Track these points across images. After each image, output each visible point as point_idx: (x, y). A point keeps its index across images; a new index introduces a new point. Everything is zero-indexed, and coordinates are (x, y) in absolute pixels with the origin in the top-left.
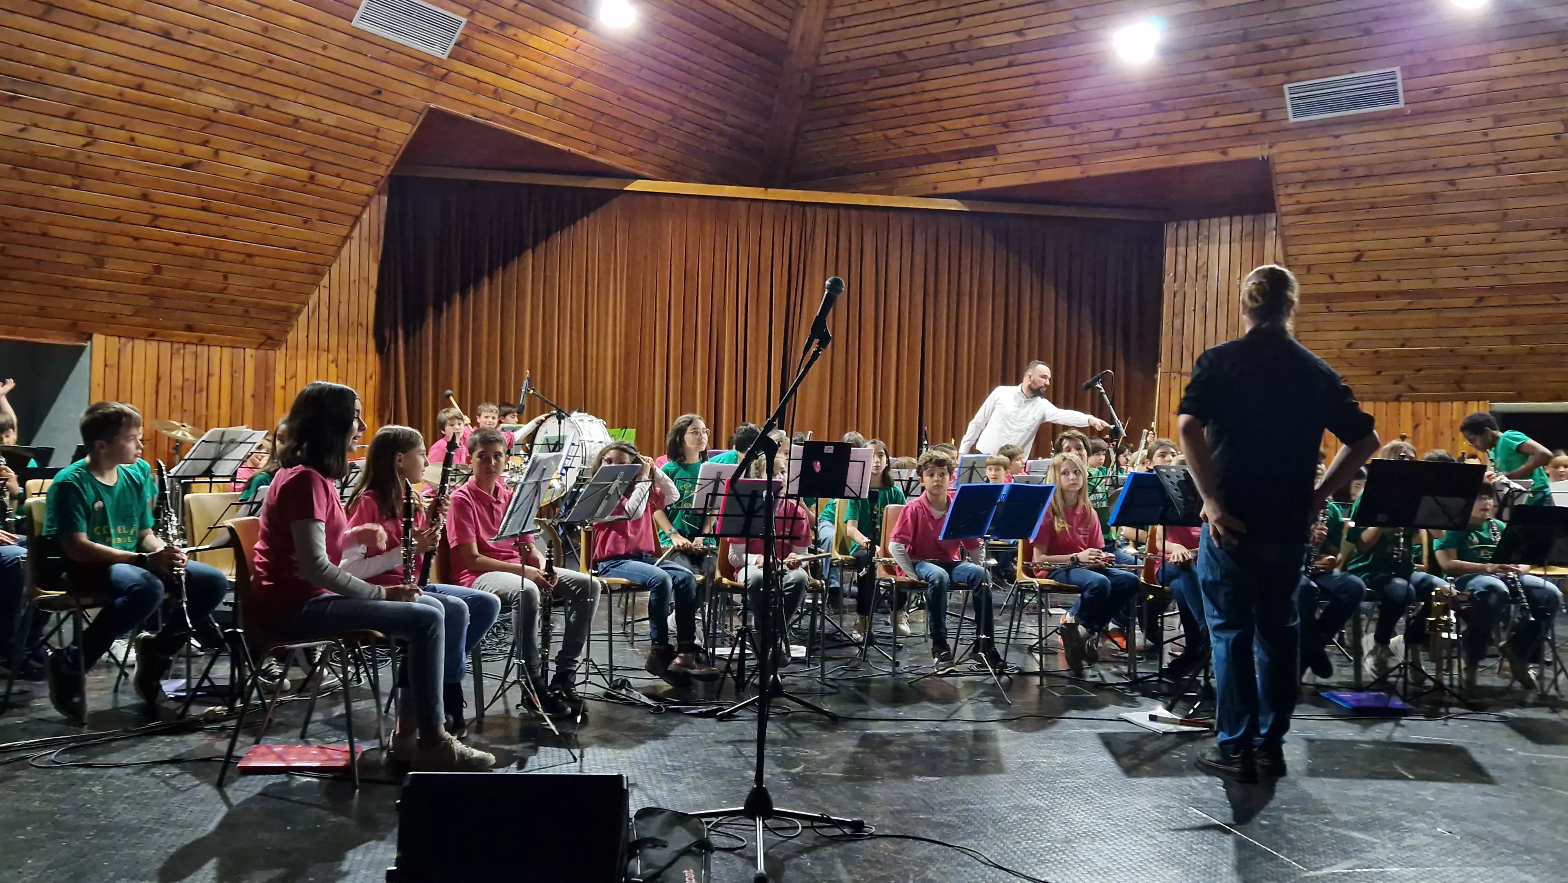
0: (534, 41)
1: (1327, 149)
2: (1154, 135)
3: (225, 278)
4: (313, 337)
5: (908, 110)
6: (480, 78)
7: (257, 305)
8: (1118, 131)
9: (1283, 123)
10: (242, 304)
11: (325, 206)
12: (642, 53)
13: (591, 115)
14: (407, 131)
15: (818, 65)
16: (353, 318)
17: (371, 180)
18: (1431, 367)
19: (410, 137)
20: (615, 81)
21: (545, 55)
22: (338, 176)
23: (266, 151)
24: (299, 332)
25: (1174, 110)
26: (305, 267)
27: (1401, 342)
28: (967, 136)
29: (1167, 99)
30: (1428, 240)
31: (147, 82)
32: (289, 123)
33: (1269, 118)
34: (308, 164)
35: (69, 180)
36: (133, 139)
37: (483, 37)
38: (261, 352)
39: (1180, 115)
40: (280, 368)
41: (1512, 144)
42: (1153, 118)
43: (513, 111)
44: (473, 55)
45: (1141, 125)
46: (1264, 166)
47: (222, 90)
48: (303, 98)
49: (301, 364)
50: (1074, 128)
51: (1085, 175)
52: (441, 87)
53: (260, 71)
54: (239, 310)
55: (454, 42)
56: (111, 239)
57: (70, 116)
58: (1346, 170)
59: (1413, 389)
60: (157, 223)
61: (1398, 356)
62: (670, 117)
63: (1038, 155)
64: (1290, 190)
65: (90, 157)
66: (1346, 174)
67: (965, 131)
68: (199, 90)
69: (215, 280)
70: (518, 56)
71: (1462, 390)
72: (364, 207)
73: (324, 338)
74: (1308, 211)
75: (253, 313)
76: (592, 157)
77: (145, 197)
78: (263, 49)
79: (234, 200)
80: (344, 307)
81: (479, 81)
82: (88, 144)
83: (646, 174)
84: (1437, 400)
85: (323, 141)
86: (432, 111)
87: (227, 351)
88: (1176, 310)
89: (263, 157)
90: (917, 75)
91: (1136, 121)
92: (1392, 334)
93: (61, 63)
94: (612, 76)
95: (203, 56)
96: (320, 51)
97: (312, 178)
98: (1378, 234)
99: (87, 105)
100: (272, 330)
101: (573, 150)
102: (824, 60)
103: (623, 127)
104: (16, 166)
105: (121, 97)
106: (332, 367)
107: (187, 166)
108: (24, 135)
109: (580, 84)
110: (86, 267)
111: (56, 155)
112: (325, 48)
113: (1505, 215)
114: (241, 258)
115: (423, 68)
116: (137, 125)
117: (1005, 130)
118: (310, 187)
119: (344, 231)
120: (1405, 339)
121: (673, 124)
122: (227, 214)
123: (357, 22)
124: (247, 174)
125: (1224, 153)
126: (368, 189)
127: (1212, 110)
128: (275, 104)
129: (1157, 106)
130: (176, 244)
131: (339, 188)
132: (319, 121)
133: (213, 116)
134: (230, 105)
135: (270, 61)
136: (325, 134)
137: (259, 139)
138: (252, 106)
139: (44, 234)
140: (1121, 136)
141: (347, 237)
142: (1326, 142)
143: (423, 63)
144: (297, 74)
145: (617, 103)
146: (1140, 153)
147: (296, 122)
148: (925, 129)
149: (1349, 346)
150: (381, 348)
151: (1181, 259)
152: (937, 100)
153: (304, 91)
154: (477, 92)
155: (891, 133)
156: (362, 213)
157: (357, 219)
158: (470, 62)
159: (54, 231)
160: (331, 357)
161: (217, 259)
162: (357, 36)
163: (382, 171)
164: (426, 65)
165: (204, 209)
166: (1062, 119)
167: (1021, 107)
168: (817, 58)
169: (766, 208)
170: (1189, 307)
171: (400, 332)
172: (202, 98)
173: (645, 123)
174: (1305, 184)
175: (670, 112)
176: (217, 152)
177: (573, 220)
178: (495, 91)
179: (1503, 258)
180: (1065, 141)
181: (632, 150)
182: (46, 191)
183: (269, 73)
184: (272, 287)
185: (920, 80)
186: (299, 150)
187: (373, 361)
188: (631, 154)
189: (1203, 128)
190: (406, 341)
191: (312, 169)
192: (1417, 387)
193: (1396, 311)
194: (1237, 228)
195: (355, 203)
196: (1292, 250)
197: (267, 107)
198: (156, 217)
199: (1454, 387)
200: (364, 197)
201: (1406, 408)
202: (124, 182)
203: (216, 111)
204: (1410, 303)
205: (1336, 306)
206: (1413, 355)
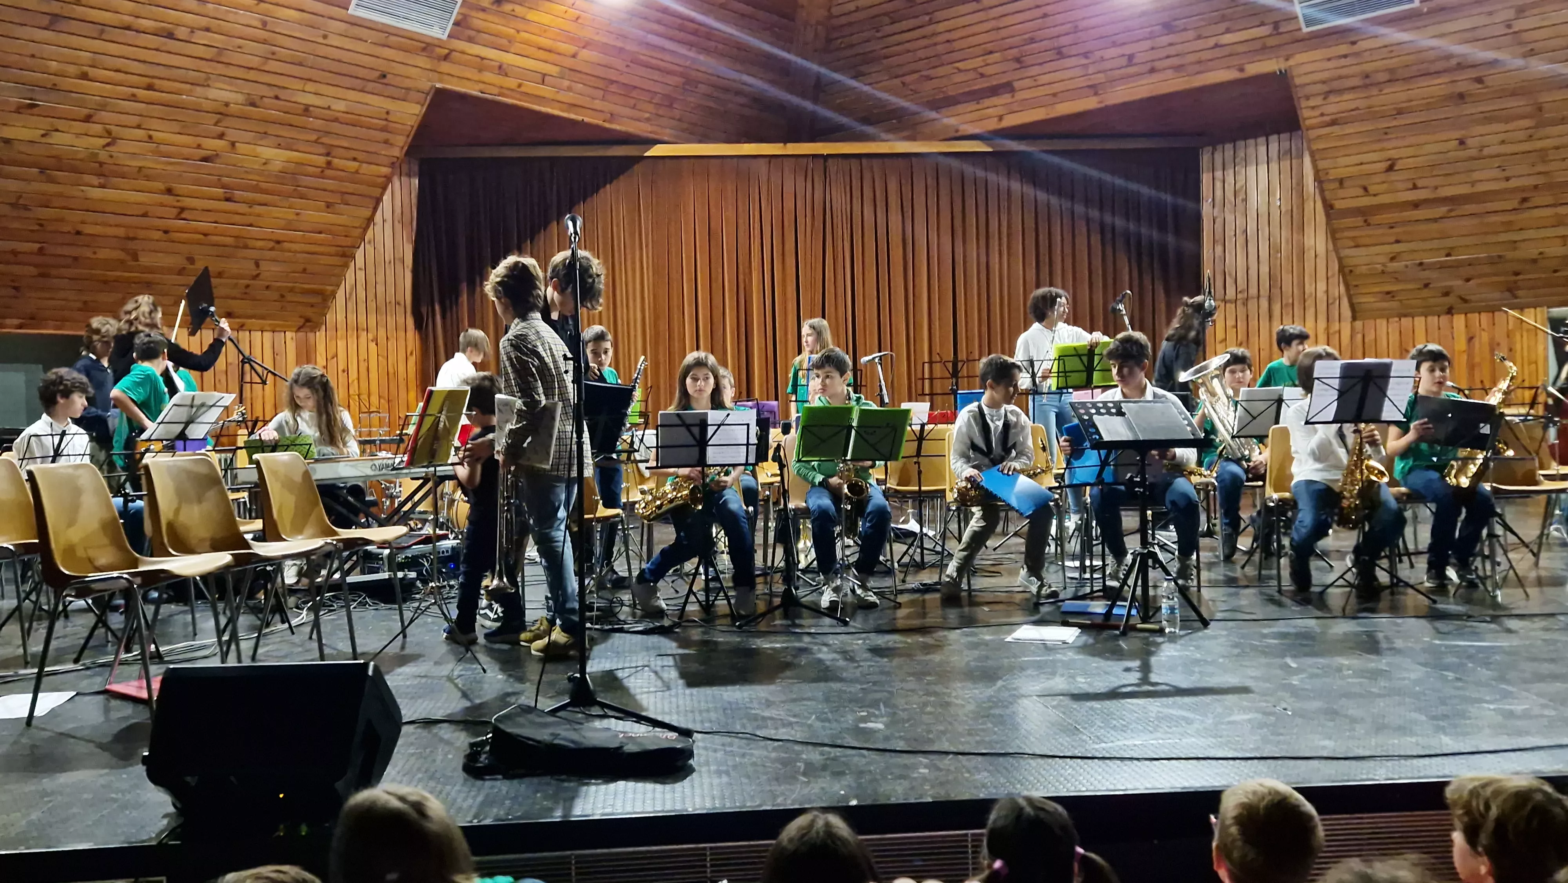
0: (532, 16)
1: (1345, 56)
2: (1168, 57)
3: (257, 265)
4: (352, 317)
5: (921, 54)
6: (483, 55)
7: (291, 290)
8: (1131, 57)
9: (1297, 34)
10: (278, 289)
11: (344, 190)
12: (645, 18)
13: (601, 84)
14: (417, 112)
15: (831, 17)
16: (391, 297)
17: (386, 161)
18: (1479, 276)
19: (420, 118)
20: (621, 50)
21: (544, 29)
22: (355, 159)
23: (280, 140)
24: (337, 313)
25: (1185, 30)
26: (333, 250)
27: (1447, 252)
28: (982, 75)
29: (1176, 20)
30: (1462, 142)
31: (156, 81)
32: (300, 112)
33: (1281, 30)
34: (322, 150)
35: (95, 180)
36: (150, 137)
37: (481, 15)
38: (301, 334)
39: (1191, 34)
40: (321, 348)
41: (1536, 35)
42: (1165, 40)
43: (520, 86)
44: (472, 33)
45: (1153, 49)
46: (1282, 79)
47: (231, 84)
48: (310, 87)
49: (341, 344)
50: (1087, 58)
51: (1102, 105)
52: (445, 67)
53: (265, 64)
54: (275, 295)
55: (452, 22)
56: (142, 234)
57: (88, 119)
58: (1367, 76)
59: (1464, 300)
60: (183, 216)
61: (1442, 266)
62: (683, 80)
63: (1057, 88)
64: (1312, 103)
65: (111, 156)
66: (1368, 82)
67: (980, 70)
68: (208, 86)
69: (249, 267)
70: (518, 32)
71: (1516, 297)
72: (384, 189)
73: (362, 318)
74: (1333, 123)
75: (290, 297)
76: (607, 125)
77: (169, 191)
78: (265, 42)
79: (256, 189)
80: (380, 289)
81: (482, 59)
82: (108, 145)
83: (666, 138)
84: (1491, 310)
85: (336, 127)
86: (440, 93)
87: (268, 335)
88: (1217, 238)
89: (279, 146)
90: (927, 18)
91: (1147, 44)
92: (1435, 244)
93: (72, 69)
94: (619, 44)
95: (209, 53)
96: (321, 40)
97: (329, 163)
98: (1406, 142)
99: (103, 107)
100: (309, 312)
101: (586, 119)
102: (835, 11)
103: (634, 94)
104: (43, 170)
105: (133, 98)
106: (372, 345)
107: (205, 159)
108: (44, 140)
109: (585, 54)
110: (122, 262)
111: (80, 156)
112: (325, 37)
113: (1540, 109)
114: (272, 244)
115: (424, 49)
116: (155, 124)
117: (1018, 66)
118: (329, 172)
119: (368, 213)
120: (1450, 248)
121: (687, 87)
122: (251, 204)
123: (352, 10)
124: (265, 164)
125: (1242, 70)
126: (385, 170)
127: (1222, 27)
128: (282, 94)
129: (1168, 27)
130: (205, 235)
131: (357, 172)
132: (329, 108)
133: (225, 110)
134: (240, 98)
135: (273, 54)
136: (336, 120)
137: (273, 129)
138: (262, 97)
139: (78, 233)
140: (1135, 61)
141: (370, 220)
142: (1344, 49)
143: (423, 45)
144: (300, 64)
145: (626, 70)
146: (1155, 77)
147: (307, 110)
148: (941, 71)
149: (1393, 259)
150: (419, 325)
151: (1219, 185)
152: (948, 41)
153: (310, 80)
154: (480, 71)
155: (908, 79)
156: (382, 194)
157: (379, 200)
158: (470, 40)
159: (88, 229)
160: (370, 336)
161: (246, 247)
162: (356, 23)
163: (397, 152)
164: (427, 47)
165: (228, 200)
166: (1074, 50)
167: (1032, 41)
168: (829, 10)
169: (787, 163)
170: (1229, 233)
171: (437, 308)
172: (213, 93)
173: (658, 88)
174: (1327, 94)
175: (682, 75)
176: (233, 144)
177: (596, 189)
178: (500, 67)
179: (1543, 155)
180: (1078, 72)
181: (647, 115)
182: (75, 191)
183: (273, 66)
184: (304, 271)
185: (931, 22)
186: (314, 137)
187: (412, 337)
188: (648, 120)
189: (1217, 46)
190: (444, 317)
191: (328, 154)
192: (1467, 298)
193: (1435, 220)
194: (1274, 147)
195: (374, 185)
196: (1322, 164)
197: (277, 98)
198: (183, 209)
199: (1507, 294)
200: (383, 179)
201: (1459, 320)
202: (148, 178)
203: (227, 105)
204: (1451, 211)
205: (1374, 219)
206: (1458, 265)
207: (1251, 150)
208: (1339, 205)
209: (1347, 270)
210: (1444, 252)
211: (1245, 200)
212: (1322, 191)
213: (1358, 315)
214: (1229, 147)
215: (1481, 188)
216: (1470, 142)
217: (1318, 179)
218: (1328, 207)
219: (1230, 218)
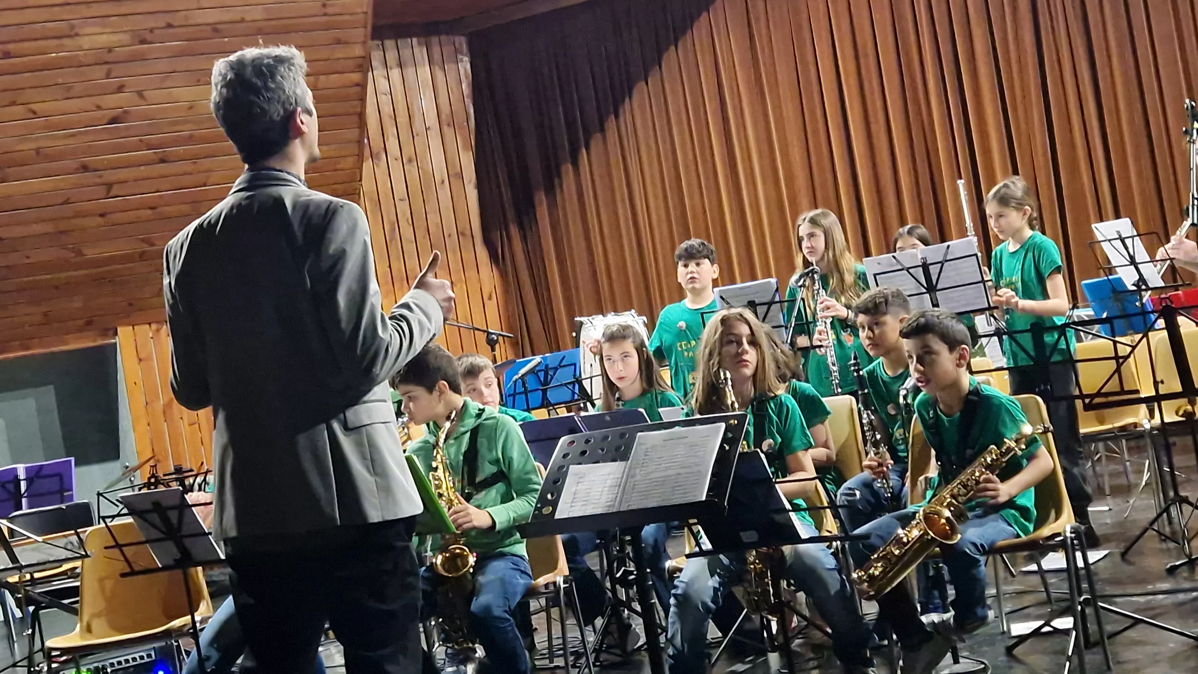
16: (449, 227)
32: (209, 34)
36: (33, 112)
60: (112, 193)
68: (80, 35)
77: (84, 168)
89: (199, 83)
107: (113, 121)
116: (29, 95)
122: (194, 158)
124: (191, 108)
128: (175, 20)
132: (245, 19)
133: (109, 58)
134: (124, 38)
138: (151, 30)
157: (362, 116)
165: (163, 161)
171: (513, 229)
176: (140, 94)
195: (346, 99)
197: (170, 26)
198: (109, 186)
200: (358, 89)
202: (51, 158)
203: (110, 50)
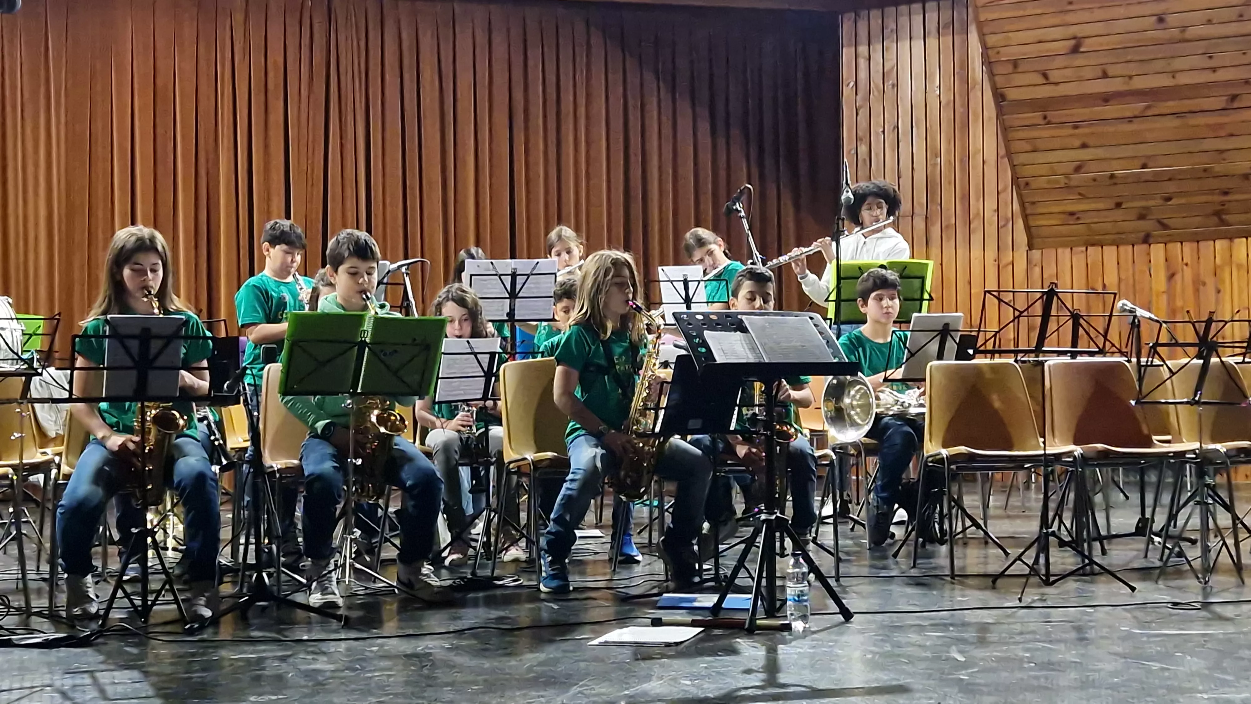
18: (1181, 194)
27: (1143, 161)
59: (1165, 227)
61: (1138, 180)
71: (1223, 223)
84: (1197, 239)
92: (1129, 151)
120: (1149, 157)
149: (1078, 169)
151: (863, 62)
170: (876, 128)
192: (1165, 221)
193: (1130, 120)
194: (932, 16)
196: (991, 40)
199: (1215, 219)
201: (1157, 251)
204: (1148, 107)
205: (1054, 115)
206: (1157, 179)
207: (904, 20)
208: (1013, 94)
209: (1022, 181)
210: (1139, 163)
211: (896, 85)
212: (992, 75)
213: (1036, 241)
214: (875, 14)
215: (1184, 79)
216: (1171, 20)
217: (987, 62)
218: (999, 97)
219: (877, 108)
